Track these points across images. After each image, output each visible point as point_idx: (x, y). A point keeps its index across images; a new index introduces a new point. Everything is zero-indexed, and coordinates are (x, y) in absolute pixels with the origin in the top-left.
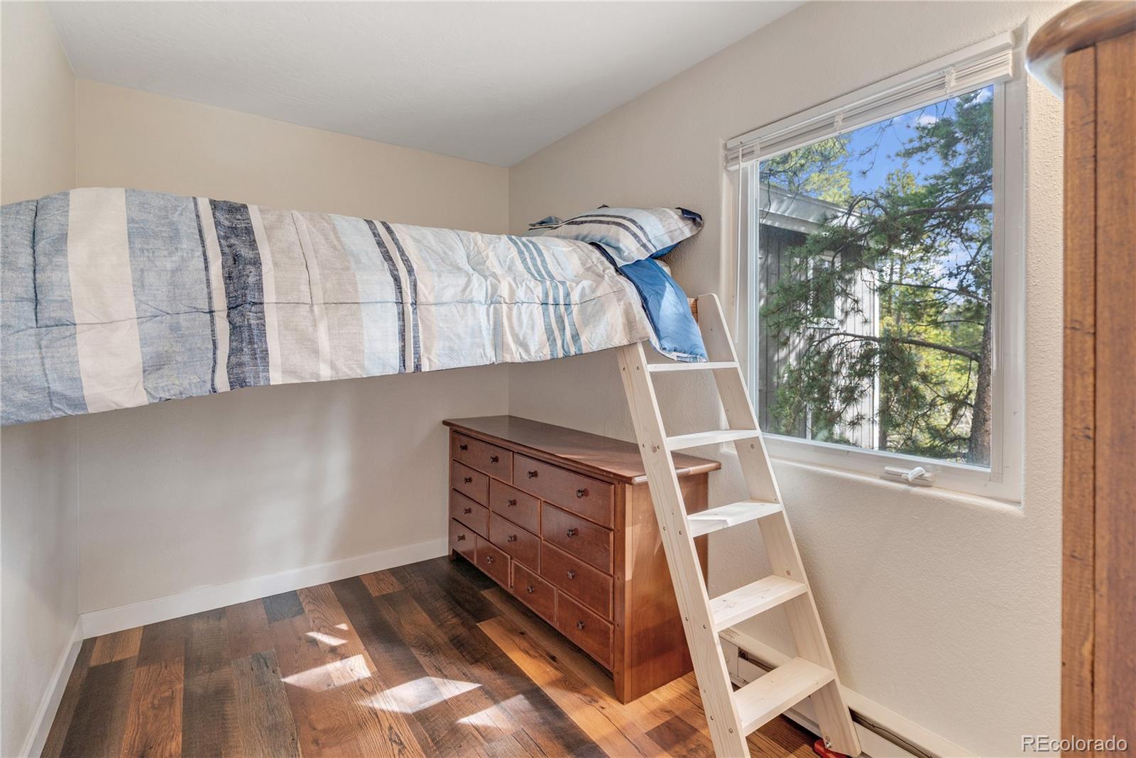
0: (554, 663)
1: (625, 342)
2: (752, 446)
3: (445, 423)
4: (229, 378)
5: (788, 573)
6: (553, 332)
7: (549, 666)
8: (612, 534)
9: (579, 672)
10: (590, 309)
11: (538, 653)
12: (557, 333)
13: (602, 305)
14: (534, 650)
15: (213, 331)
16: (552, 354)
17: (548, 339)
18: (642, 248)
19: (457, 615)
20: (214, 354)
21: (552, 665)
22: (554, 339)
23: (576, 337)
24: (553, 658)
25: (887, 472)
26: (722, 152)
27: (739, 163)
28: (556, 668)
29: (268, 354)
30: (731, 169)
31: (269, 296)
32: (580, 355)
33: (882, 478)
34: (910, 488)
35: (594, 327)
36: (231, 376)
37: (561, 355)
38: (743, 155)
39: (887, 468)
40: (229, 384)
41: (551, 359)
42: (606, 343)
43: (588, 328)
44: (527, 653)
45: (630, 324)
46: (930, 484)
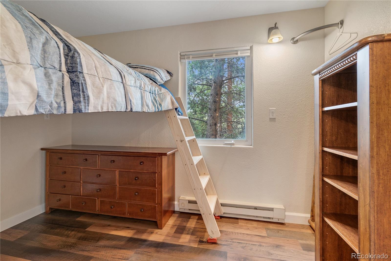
0: (130, 229)
1: (172, 108)
2: (193, 141)
3: (42, 149)
4: (74, 108)
5: (205, 174)
6: (154, 103)
7: (129, 230)
8: (157, 174)
9: (141, 227)
10: (161, 96)
11: (121, 228)
12: (155, 103)
13: (165, 96)
14: (118, 228)
15: (63, 81)
16: (155, 110)
17: (153, 105)
18: (161, 80)
19: (73, 230)
20: (63, 93)
21: (130, 230)
22: (155, 105)
23: (160, 105)
24: (128, 227)
25: (226, 143)
26: (179, 56)
27: (185, 60)
28: (132, 230)
29: (89, 98)
30: (182, 61)
31: (85, 71)
32: (162, 111)
33: (224, 145)
34: (231, 146)
35: (165, 102)
36: (75, 107)
37: (157, 111)
38: (186, 58)
39: (225, 142)
40: (73, 110)
41: (155, 112)
42: (167, 108)
43: (163, 102)
44: (117, 230)
45: (173, 103)
46: (234, 144)
